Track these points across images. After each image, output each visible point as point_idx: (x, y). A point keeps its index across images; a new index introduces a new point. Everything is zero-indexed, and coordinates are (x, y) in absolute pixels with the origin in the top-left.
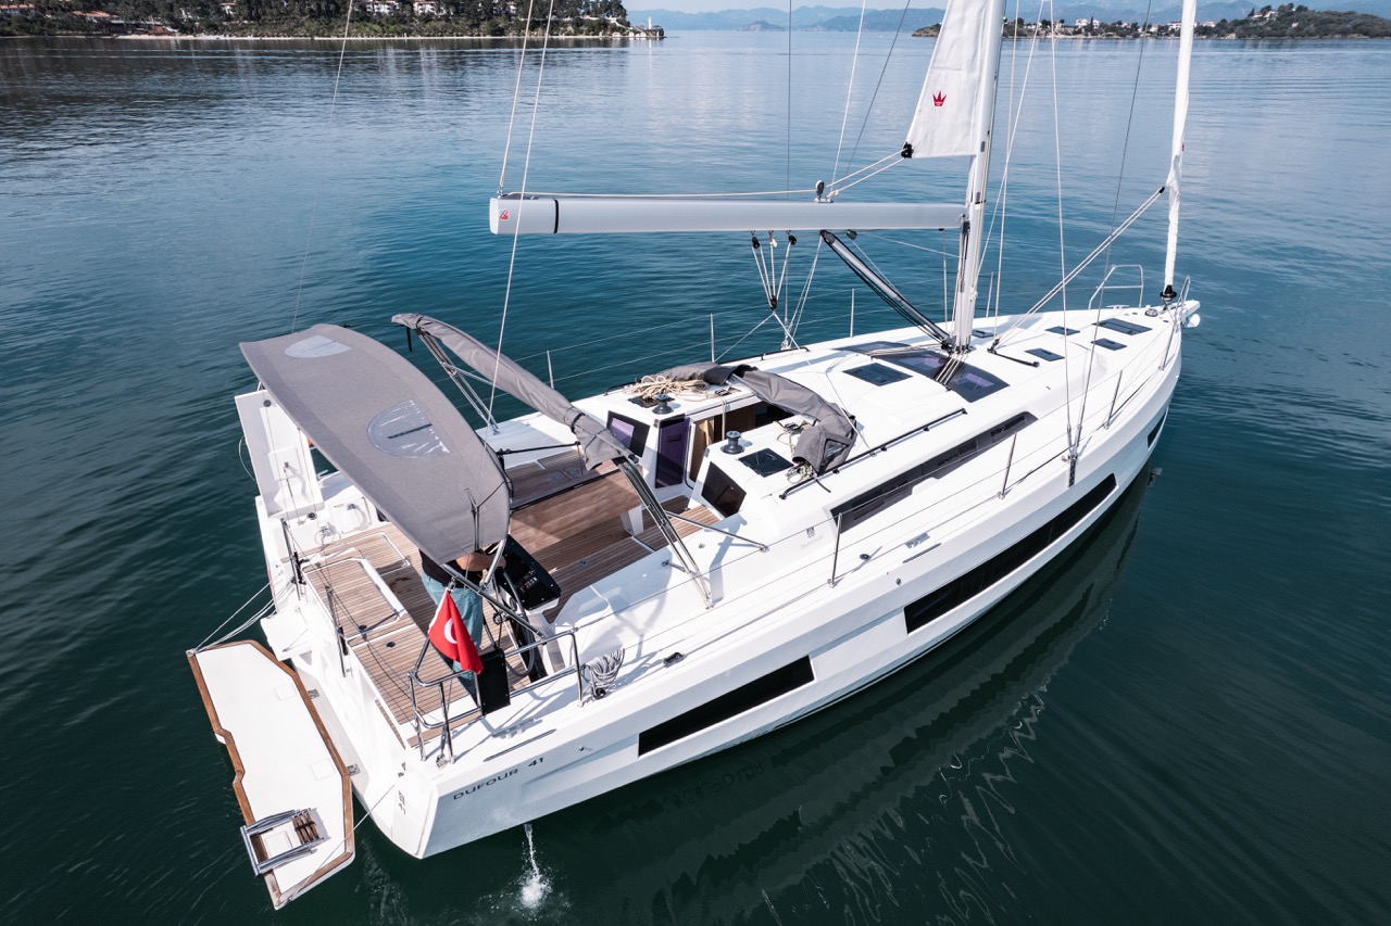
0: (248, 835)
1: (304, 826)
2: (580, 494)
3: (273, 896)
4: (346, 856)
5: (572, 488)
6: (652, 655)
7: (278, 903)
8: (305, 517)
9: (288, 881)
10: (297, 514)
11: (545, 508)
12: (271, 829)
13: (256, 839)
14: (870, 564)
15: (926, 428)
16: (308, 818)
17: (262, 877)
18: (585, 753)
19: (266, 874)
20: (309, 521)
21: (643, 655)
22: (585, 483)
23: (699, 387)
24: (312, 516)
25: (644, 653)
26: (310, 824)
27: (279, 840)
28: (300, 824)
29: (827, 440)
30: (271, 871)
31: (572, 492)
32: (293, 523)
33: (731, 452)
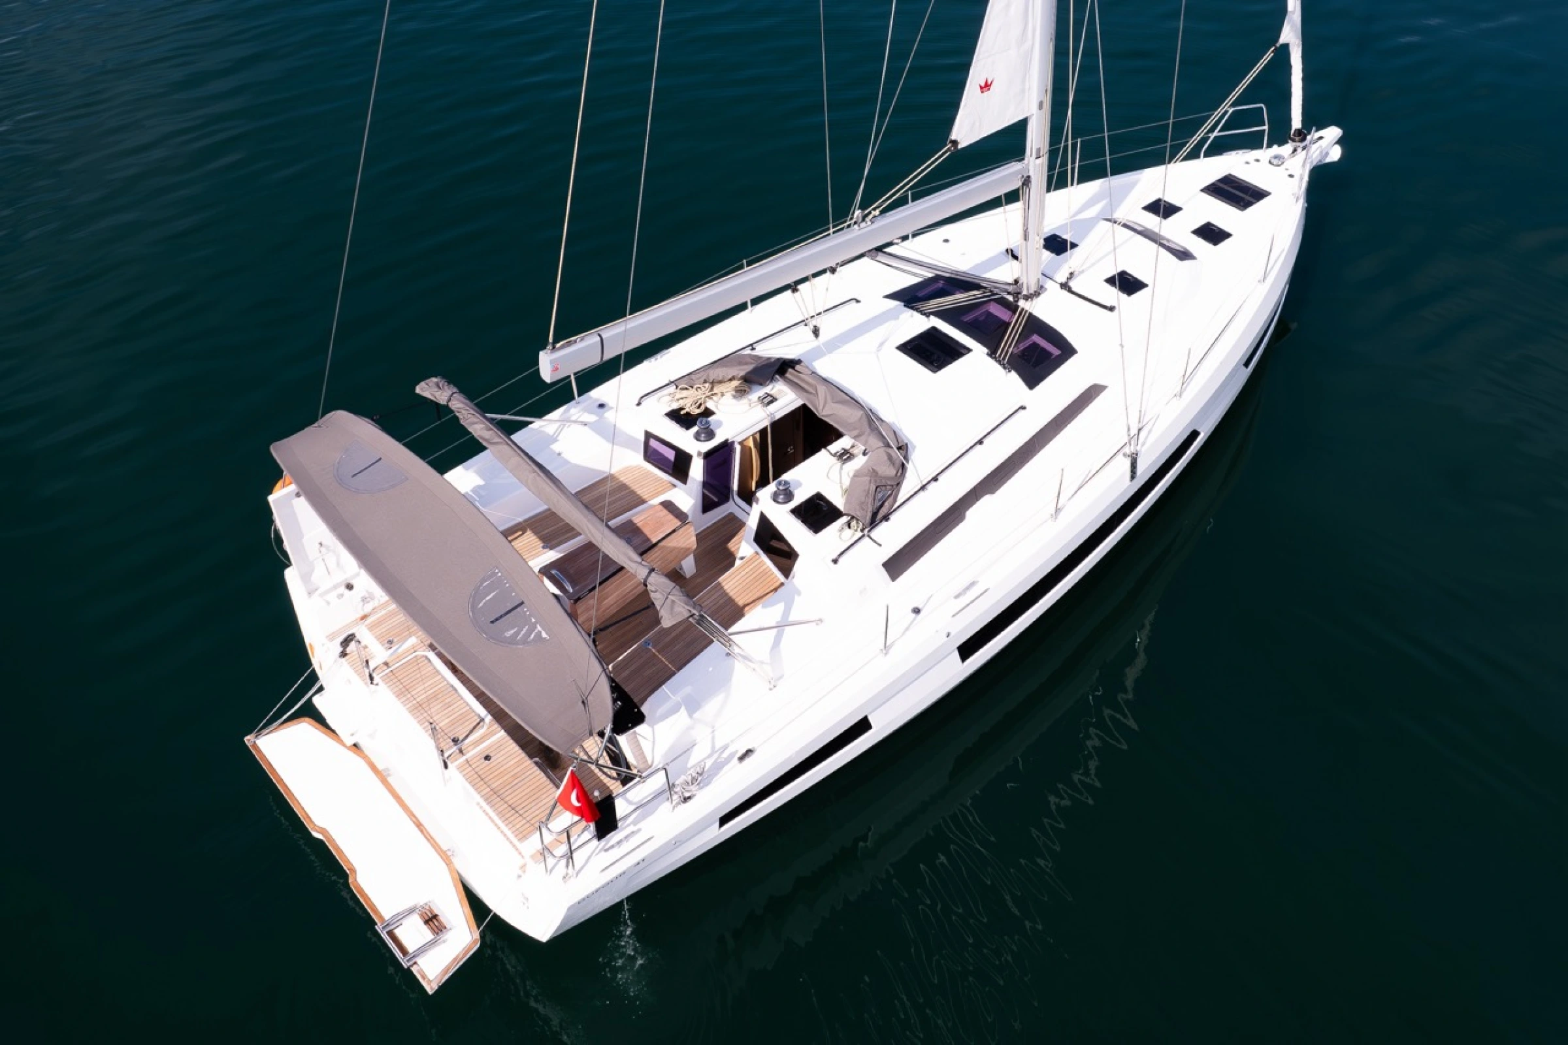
0: (385, 932)
1: (431, 919)
3: (424, 984)
4: (475, 942)
6: (725, 748)
7: (430, 989)
8: (342, 589)
9: (432, 969)
10: (336, 587)
12: (404, 925)
13: (391, 934)
15: (980, 442)
16: (431, 911)
17: (409, 968)
19: (412, 966)
20: (347, 592)
21: (717, 748)
23: (740, 393)
24: (350, 587)
25: (718, 745)
26: (435, 917)
27: (412, 934)
28: (427, 918)
29: (877, 487)
30: (415, 963)
32: (333, 597)
33: (780, 500)
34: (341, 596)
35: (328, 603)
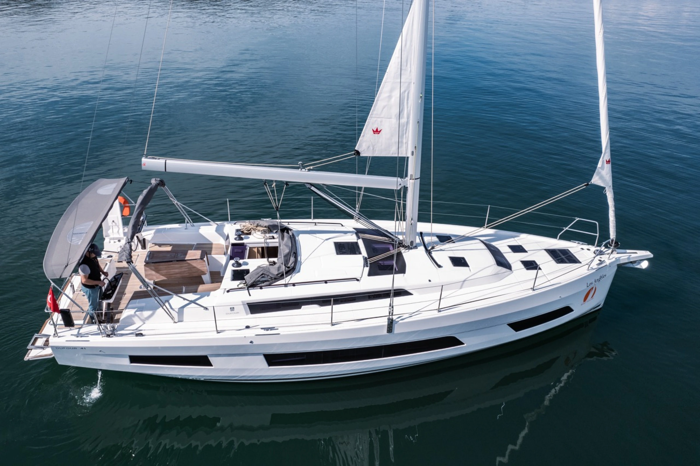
0: (35, 337)
2: (175, 264)
3: (26, 356)
5: (171, 261)
7: (26, 358)
8: (117, 240)
9: (33, 354)
10: (113, 239)
11: (159, 266)
12: (42, 338)
13: (36, 339)
14: (248, 330)
15: (326, 282)
17: (28, 350)
18: (101, 353)
20: (118, 242)
22: (177, 261)
24: (119, 241)
27: (40, 342)
29: (263, 274)
30: (31, 350)
31: (171, 263)
32: (112, 241)
33: (235, 266)
34: (115, 242)
35: (110, 242)
